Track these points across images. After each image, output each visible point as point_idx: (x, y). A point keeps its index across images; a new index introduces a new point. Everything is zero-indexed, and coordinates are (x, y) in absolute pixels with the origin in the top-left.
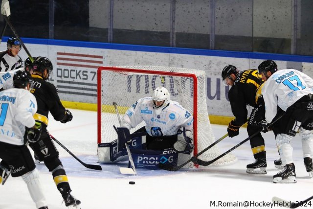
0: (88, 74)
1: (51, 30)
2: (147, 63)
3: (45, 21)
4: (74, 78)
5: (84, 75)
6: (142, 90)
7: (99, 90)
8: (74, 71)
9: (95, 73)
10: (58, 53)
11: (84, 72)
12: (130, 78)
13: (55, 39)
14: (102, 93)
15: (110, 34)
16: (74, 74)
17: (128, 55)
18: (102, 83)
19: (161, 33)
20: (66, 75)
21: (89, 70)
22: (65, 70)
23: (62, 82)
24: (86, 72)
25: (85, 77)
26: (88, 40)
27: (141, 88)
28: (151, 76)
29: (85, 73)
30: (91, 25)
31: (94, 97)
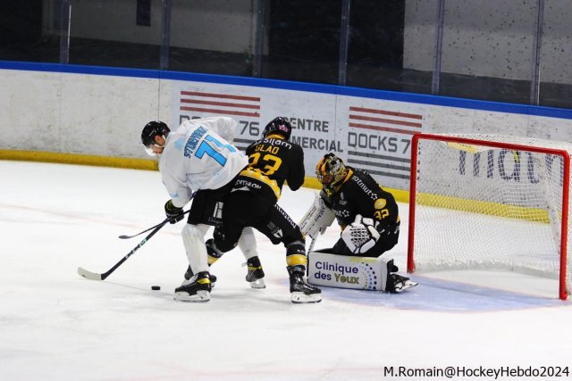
0: (398, 143)
1: (342, 72)
2: (493, 129)
3: (333, 56)
4: (375, 148)
5: (391, 144)
6: (483, 171)
7: (413, 170)
8: (375, 137)
9: (408, 141)
10: (352, 109)
11: (391, 139)
13: (347, 85)
14: (418, 174)
15: (436, 82)
16: (375, 142)
17: (462, 116)
18: (419, 158)
19: (516, 81)
20: (363, 143)
21: (400, 136)
22: (361, 135)
23: (356, 154)
24: (395, 139)
25: (393, 148)
26: (400, 89)
27: (480, 168)
28: (497, 151)
29: (392, 142)
30: (405, 65)
31: (405, 180)
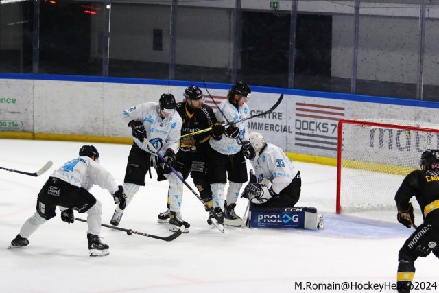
0: (329, 126)
1: (291, 79)
2: (392, 117)
3: (284, 69)
4: (313, 130)
5: (324, 127)
6: (386, 145)
7: (339, 144)
8: (314, 122)
9: (335, 125)
10: (298, 104)
11: (324, 124)
12: (372, 132)
13: (294, 88)
14: (342, 147)
15: (353, 85)
16: (313, 126)
17: (371, 108)
18: (343, 136)
19: (407, 84)
20: (305, 127)
21: (330, 122)
22: (304, 121)
23: (301, 134)
24: (327, 124)
25: (325, 130)
26: (329, 90)
27: (384, 143)
28: (395, 130)
29: (325, 126)
30: (333, 74)
31: (334, 151)
